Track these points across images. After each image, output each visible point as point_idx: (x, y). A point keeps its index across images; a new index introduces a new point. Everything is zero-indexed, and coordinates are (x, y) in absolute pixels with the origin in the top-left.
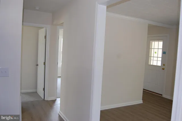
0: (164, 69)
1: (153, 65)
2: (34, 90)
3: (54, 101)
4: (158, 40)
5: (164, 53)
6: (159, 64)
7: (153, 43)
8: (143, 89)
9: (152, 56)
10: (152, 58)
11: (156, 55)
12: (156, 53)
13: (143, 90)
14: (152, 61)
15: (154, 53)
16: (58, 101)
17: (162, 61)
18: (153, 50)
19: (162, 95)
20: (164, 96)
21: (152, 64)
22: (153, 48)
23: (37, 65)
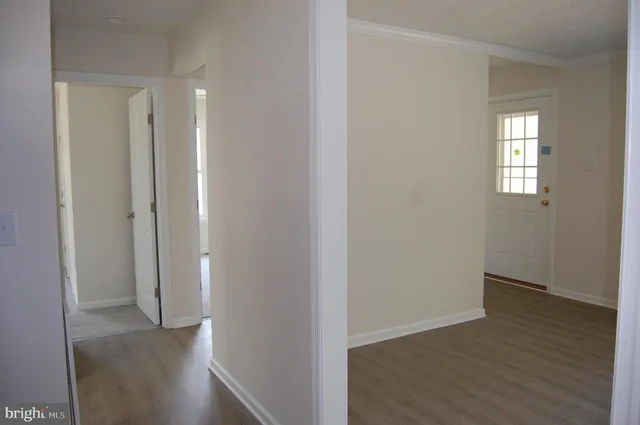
0: (547, 204)
1: (511, 195)
2: (126, 300)
3: (194, 329)
4: (524, 110)
5: (544, 151)
6: (532, 188)
7: (507, 121)
8: (486, 274)
9: (507, 163)
10: (506, 171)
11: (518, 160)
12: (517, 152)
13: (482, 277)
14: (506, 182)
15: (513, 154)
16: (207, 329)
17: (539, 178)
18: (507, 144)
19: (544, 288)
20: (553, 290)
21: (506, 190)
22: (507, 136)
23: (132, 216)
